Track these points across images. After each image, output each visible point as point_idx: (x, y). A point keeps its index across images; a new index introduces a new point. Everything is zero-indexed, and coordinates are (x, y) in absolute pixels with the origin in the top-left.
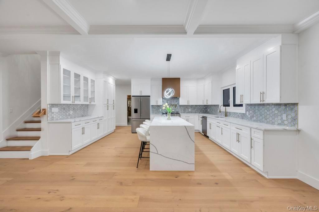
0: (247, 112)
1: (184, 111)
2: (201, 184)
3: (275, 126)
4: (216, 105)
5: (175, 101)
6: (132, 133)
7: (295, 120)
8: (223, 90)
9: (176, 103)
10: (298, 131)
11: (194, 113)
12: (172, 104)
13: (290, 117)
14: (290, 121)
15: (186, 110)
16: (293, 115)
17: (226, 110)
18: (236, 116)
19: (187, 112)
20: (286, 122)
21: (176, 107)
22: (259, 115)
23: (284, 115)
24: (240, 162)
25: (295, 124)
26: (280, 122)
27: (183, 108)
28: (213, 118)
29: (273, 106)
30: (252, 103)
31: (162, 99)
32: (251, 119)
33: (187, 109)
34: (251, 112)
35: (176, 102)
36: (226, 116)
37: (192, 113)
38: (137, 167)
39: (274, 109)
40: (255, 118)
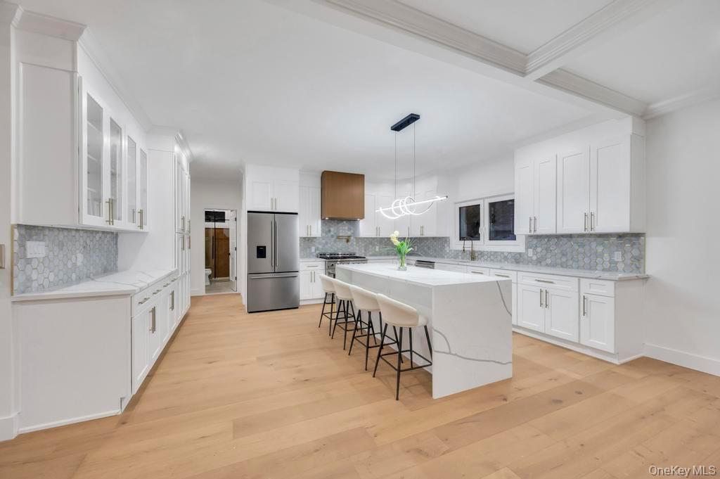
0: (530, 251)
1: (365, 250)
2: (560, 402)
3: (597, 272)
4: (440, 238)
5: (347, 228)
6: (250, 313)
7: (639, 260)
8: (460, 208)
9: (349, 233)
10: (646, 278)
11: (385, 255)
12: (341, 235)
13: (628, 256)
14: (629, 262)
15: (370, 249)
16: (635, 252)
17: (472, 247)
18: (499, 258)
19: (371, 253)
20: (621, 266)
21: (349, 243)
22: (560, 255)
23: (616, 253)
24: (548, 345)
25: (638, 268)
26: (607, 265)
27: (363, 245)
28: (458, 265)
29: (592, 239)
30: (560, 232)
31: (320, 222)
32: (540, 262)
33: (371, 246)
34: (539, 249)
35: (349, 229)
36: (473, 258)
37: (381, 255)
38: (397, 399)
39: (594, 245)
40: (549, 261)
